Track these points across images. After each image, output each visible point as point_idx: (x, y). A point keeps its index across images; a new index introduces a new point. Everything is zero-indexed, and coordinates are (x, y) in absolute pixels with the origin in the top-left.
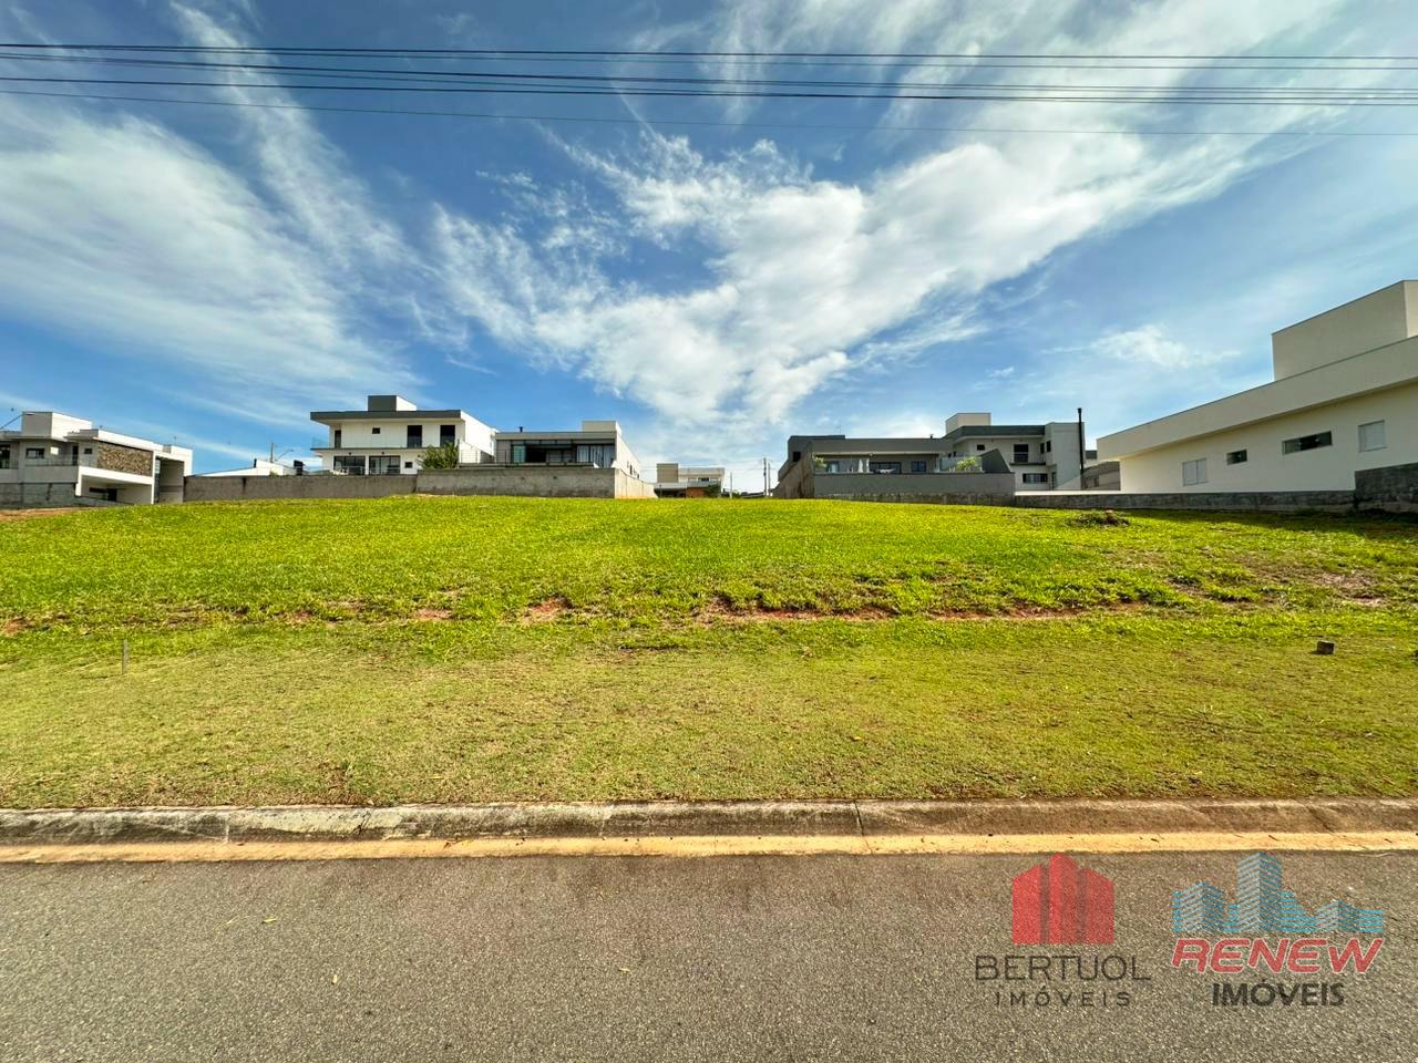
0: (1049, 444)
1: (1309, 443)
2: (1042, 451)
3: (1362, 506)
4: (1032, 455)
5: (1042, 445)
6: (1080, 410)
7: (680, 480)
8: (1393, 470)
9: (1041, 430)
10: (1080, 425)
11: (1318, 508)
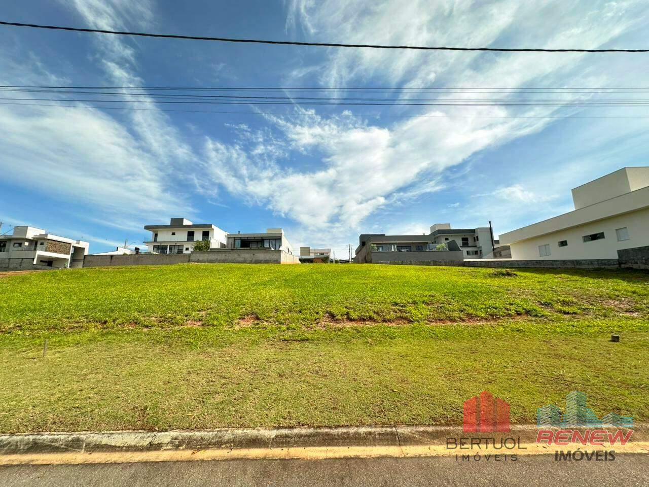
0: (477, 237)
1: (594, 237)
2: (475, 241)
3: (623, 266)
4: (470, 242)
5: (474, 238)
6: (490, 222)
7: (311, 254)
8: (634, 250)
9: (473, 231)
10: (491, 229)
11: (603, 267)
